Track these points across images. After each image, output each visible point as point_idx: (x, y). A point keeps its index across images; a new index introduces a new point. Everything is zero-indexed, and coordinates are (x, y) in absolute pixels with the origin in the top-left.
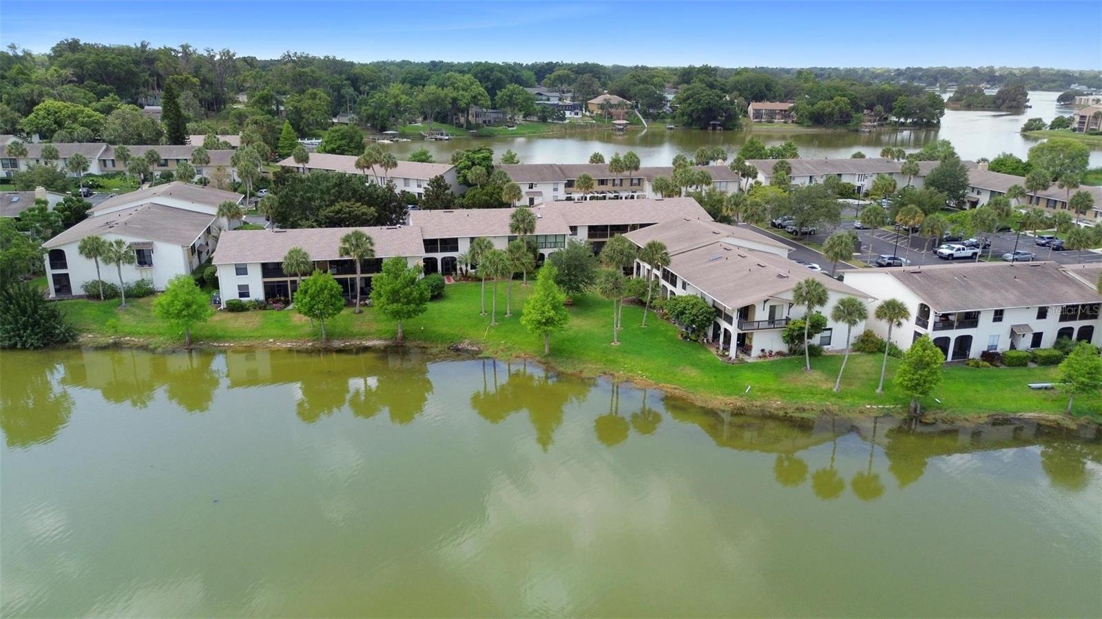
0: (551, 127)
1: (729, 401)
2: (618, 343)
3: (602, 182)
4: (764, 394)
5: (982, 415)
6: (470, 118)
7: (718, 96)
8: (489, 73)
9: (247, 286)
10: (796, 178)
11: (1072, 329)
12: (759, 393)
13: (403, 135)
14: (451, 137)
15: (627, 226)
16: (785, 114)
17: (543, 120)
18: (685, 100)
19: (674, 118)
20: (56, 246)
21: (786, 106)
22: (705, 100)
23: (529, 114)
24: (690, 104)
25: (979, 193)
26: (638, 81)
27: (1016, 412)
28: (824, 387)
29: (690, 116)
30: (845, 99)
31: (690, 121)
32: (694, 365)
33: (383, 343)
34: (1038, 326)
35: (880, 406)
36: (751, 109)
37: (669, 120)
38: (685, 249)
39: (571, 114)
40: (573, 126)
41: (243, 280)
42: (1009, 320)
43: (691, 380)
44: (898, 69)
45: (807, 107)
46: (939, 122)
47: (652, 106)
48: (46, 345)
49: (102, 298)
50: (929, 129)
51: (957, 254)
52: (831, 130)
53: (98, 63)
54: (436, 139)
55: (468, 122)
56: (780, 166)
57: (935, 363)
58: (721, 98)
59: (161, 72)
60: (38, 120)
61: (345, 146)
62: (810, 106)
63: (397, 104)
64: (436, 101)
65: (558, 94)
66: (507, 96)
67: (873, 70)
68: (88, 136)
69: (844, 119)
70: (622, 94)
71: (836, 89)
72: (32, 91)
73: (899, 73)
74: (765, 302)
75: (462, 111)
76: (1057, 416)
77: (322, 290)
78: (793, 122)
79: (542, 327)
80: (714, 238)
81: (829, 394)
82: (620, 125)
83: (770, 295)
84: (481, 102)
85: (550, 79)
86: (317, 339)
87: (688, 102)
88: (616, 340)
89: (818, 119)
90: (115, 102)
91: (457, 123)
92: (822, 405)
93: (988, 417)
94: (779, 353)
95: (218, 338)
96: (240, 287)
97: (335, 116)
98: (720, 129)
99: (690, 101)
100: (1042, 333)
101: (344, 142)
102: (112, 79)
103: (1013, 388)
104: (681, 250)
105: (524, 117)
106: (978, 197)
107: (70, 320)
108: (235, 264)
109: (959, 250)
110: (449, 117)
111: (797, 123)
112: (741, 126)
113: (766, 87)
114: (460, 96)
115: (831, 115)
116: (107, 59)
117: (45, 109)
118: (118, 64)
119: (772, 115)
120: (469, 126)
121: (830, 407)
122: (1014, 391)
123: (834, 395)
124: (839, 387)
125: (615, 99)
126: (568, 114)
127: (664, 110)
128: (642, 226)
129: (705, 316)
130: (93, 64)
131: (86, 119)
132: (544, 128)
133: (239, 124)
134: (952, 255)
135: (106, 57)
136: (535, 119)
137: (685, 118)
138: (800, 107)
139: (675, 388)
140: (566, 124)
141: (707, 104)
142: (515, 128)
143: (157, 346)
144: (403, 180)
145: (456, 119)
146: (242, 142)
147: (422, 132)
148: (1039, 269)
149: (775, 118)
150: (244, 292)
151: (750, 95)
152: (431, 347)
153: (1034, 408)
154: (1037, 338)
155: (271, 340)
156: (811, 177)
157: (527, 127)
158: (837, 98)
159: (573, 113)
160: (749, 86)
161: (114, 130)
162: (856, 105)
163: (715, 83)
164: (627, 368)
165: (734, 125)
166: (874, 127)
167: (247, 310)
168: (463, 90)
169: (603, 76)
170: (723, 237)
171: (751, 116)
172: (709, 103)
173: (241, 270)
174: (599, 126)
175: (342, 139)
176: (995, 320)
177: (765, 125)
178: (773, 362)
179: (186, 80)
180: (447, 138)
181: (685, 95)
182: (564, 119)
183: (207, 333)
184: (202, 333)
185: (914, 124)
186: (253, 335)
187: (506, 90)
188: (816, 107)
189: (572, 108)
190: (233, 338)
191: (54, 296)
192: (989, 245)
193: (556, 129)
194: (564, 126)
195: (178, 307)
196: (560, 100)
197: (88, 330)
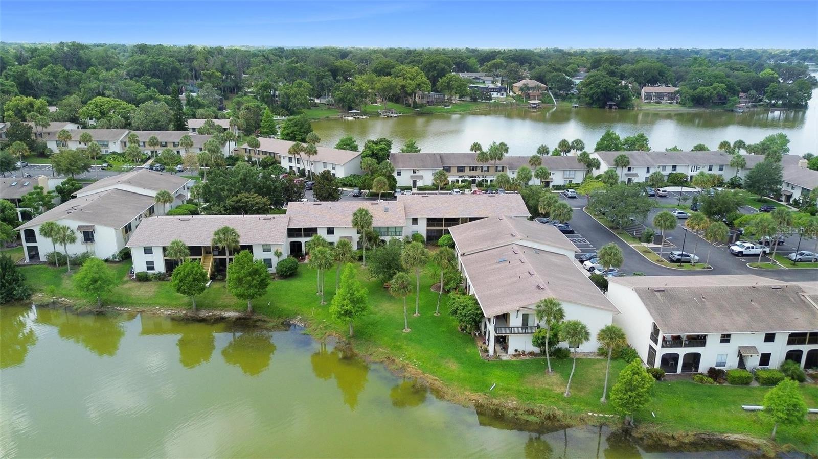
0: (479, 106)
1: (474, 397)
2: (409, 330)
3: (473, 169)
4: (505, 393)
5: (690, 433)
6: (417, 99)
7: (614, 82)
8: (435, 64)
9: (153, 262)
10: (635, 169)
11: (801, 352)
12: (501, 392)
13: (365, 113)
14: (399, 115)
15: (458, 219)
16: (672, 97)
17: (474, 100)
18: (588, 85)
19: (579, 98)
20: (30, 227)
21: (672, 89)
22: (603, 85)
23: (463, 96)
24: (591, 88)
25: (793, 188)
26: (554, 69)
27: (723, 433)
28: (558, 390)
29: (591, 97)
30: (723, 85)
31: (591, 102)
32: (459, 359)
33: (237, 314)
34: (766, 348)
35: (601, 415)
36: (644, 91)
37: (575, 100)
38: (485, 248)
39: (497, 95)
40: (497, 105)
41: (149, 258)
42: (737, 341)
43: (451, 373)
44: (793, 51)
45: (689, 91)
46: (806, 104)
47: (562, 90)
48: (7, 302)
49: (57, 265)
50: (797, 109)
51: (746, 252)
52: (709, 110)
53: (152, 63)
54: (388, 117)
55: (415, 102)
56: (620, 159)
57: (643, 387)
58: (617, 84)
59: (197, 68)
60: (88, 111)
61: (296, 131)
62: (692, 91)
63: (361, 90)
64: (391, 88)
65: (491, 78)
66: (446, 83)
67: (770, 51)
68: (120, 123)
69: (722, 101)
70: (540, 79)
71: (716, 77)
72: (99, 86)
73: (794, 54)
74: (518, 311)
75: (410, 95)
76: (761, 440)
77: (188, 274)
78: (677, 103)
79: (342, 317)
80: (511, 240)
81: (560, 397)
82: (534, 104)
83: (522, 306)
84: (423, 88)
85: (487, 66)
86: (190, 308)
87: (590, 86)
88: (406, 328)
89: (698, 101)
90: (154, 94)
91: (406, 103)
92: (550, 409)
93: (695, 435)
94: (531, 354)
95: (122, 304)
96: (147, 263)
97: (318, 97)
98: (616, 108)
99: (592, 85)
100: (770, 354)
101: (296, 128)
102: (163, 73)
103: (728, 408)
104: (482, 249)
105: (459, 98)
106: (792, 191)
107: (31, 282)
108: (144, 247)
109: (748, 248)
110: (401, 99)
111: (680, 104)
112: (633, 105)
113: (659, 73)
114: (408, 84)
115: (709, 98)
116: (159, 60)
117: (94, 103)
118: (166, 64)
119: (660, 96)
120: (416, 105)
121: (557, 412)
122: (727, 411)
123: (564, 400)
124: (569, 392)
125: (533, 83)
126: (495, 95)
127: (572, 92)
128: (471, 219)
129: (472, 317)
130: (149, 64)
131: (122, 110)
132: (474, 107)
133: (238, 109)
134: (742, 252)
135: (159, 59)
136: (468, 99)
137: (587, 99)
138: (684, 91)
139: (436, 380)
140: (491, 103)
141: (605, 88)
142: (450, 107)
143: (79, 307)
144: (322, 163)
145: (406, 100)
146: (231, 125)
147: (379, 110)
148: (779, 292)
149: (663, 100)
150: (150, 266)
151: (644, 80)
152: (270, 321)
153: (742, 429)
154: (765, 359)
155: (158, 308)
156: (648, 168)
157: (460, 105)
158: (716, 84)
159: (499, 94)
160: (644, 73)
161: (139, 119)
162: (732, 90)
163: (616, 70)
164: (407, 355)
165: (627, 105)
166: (748, 107)
167: (151, 280)
168: (411, 79)
169: (534, 62)
170: (518, 239)
171: (643, 97)
172: (607, 87)
173: (148, 251)
174: (518, 105)
175: (296, 126)
176: (722, 341)
177: (653, 105)
178: (523, 362)
179: (212, 74)
180: (396, 115)
181: (588, 81)
182: (490, 99)
183: (115, 299)
184: (112, 299)
185: (784, 105)
186: (146, 302)
187: (445, 78)
188: (698, 90)
189: (498, 90)
190: (132, 304)
191: (29, 261)
192: (783, 242)
193: (483, 107)
194: (490, 105)
195: (86, 283)
196: (493, 83)
197: (40, 290)
